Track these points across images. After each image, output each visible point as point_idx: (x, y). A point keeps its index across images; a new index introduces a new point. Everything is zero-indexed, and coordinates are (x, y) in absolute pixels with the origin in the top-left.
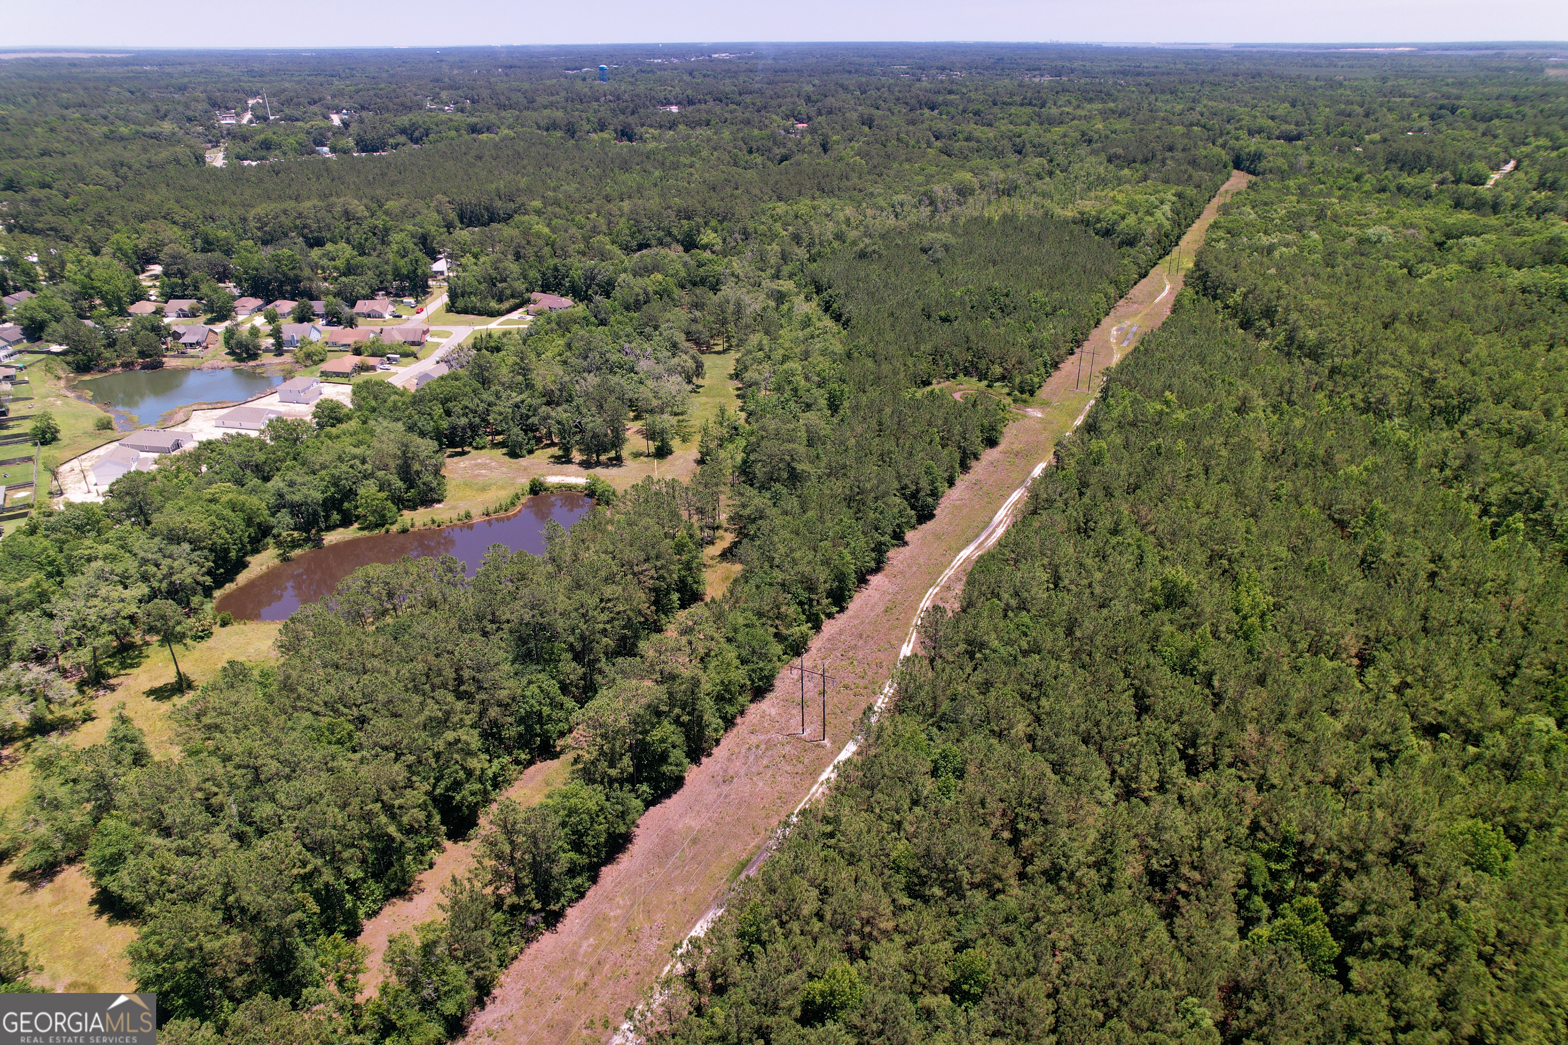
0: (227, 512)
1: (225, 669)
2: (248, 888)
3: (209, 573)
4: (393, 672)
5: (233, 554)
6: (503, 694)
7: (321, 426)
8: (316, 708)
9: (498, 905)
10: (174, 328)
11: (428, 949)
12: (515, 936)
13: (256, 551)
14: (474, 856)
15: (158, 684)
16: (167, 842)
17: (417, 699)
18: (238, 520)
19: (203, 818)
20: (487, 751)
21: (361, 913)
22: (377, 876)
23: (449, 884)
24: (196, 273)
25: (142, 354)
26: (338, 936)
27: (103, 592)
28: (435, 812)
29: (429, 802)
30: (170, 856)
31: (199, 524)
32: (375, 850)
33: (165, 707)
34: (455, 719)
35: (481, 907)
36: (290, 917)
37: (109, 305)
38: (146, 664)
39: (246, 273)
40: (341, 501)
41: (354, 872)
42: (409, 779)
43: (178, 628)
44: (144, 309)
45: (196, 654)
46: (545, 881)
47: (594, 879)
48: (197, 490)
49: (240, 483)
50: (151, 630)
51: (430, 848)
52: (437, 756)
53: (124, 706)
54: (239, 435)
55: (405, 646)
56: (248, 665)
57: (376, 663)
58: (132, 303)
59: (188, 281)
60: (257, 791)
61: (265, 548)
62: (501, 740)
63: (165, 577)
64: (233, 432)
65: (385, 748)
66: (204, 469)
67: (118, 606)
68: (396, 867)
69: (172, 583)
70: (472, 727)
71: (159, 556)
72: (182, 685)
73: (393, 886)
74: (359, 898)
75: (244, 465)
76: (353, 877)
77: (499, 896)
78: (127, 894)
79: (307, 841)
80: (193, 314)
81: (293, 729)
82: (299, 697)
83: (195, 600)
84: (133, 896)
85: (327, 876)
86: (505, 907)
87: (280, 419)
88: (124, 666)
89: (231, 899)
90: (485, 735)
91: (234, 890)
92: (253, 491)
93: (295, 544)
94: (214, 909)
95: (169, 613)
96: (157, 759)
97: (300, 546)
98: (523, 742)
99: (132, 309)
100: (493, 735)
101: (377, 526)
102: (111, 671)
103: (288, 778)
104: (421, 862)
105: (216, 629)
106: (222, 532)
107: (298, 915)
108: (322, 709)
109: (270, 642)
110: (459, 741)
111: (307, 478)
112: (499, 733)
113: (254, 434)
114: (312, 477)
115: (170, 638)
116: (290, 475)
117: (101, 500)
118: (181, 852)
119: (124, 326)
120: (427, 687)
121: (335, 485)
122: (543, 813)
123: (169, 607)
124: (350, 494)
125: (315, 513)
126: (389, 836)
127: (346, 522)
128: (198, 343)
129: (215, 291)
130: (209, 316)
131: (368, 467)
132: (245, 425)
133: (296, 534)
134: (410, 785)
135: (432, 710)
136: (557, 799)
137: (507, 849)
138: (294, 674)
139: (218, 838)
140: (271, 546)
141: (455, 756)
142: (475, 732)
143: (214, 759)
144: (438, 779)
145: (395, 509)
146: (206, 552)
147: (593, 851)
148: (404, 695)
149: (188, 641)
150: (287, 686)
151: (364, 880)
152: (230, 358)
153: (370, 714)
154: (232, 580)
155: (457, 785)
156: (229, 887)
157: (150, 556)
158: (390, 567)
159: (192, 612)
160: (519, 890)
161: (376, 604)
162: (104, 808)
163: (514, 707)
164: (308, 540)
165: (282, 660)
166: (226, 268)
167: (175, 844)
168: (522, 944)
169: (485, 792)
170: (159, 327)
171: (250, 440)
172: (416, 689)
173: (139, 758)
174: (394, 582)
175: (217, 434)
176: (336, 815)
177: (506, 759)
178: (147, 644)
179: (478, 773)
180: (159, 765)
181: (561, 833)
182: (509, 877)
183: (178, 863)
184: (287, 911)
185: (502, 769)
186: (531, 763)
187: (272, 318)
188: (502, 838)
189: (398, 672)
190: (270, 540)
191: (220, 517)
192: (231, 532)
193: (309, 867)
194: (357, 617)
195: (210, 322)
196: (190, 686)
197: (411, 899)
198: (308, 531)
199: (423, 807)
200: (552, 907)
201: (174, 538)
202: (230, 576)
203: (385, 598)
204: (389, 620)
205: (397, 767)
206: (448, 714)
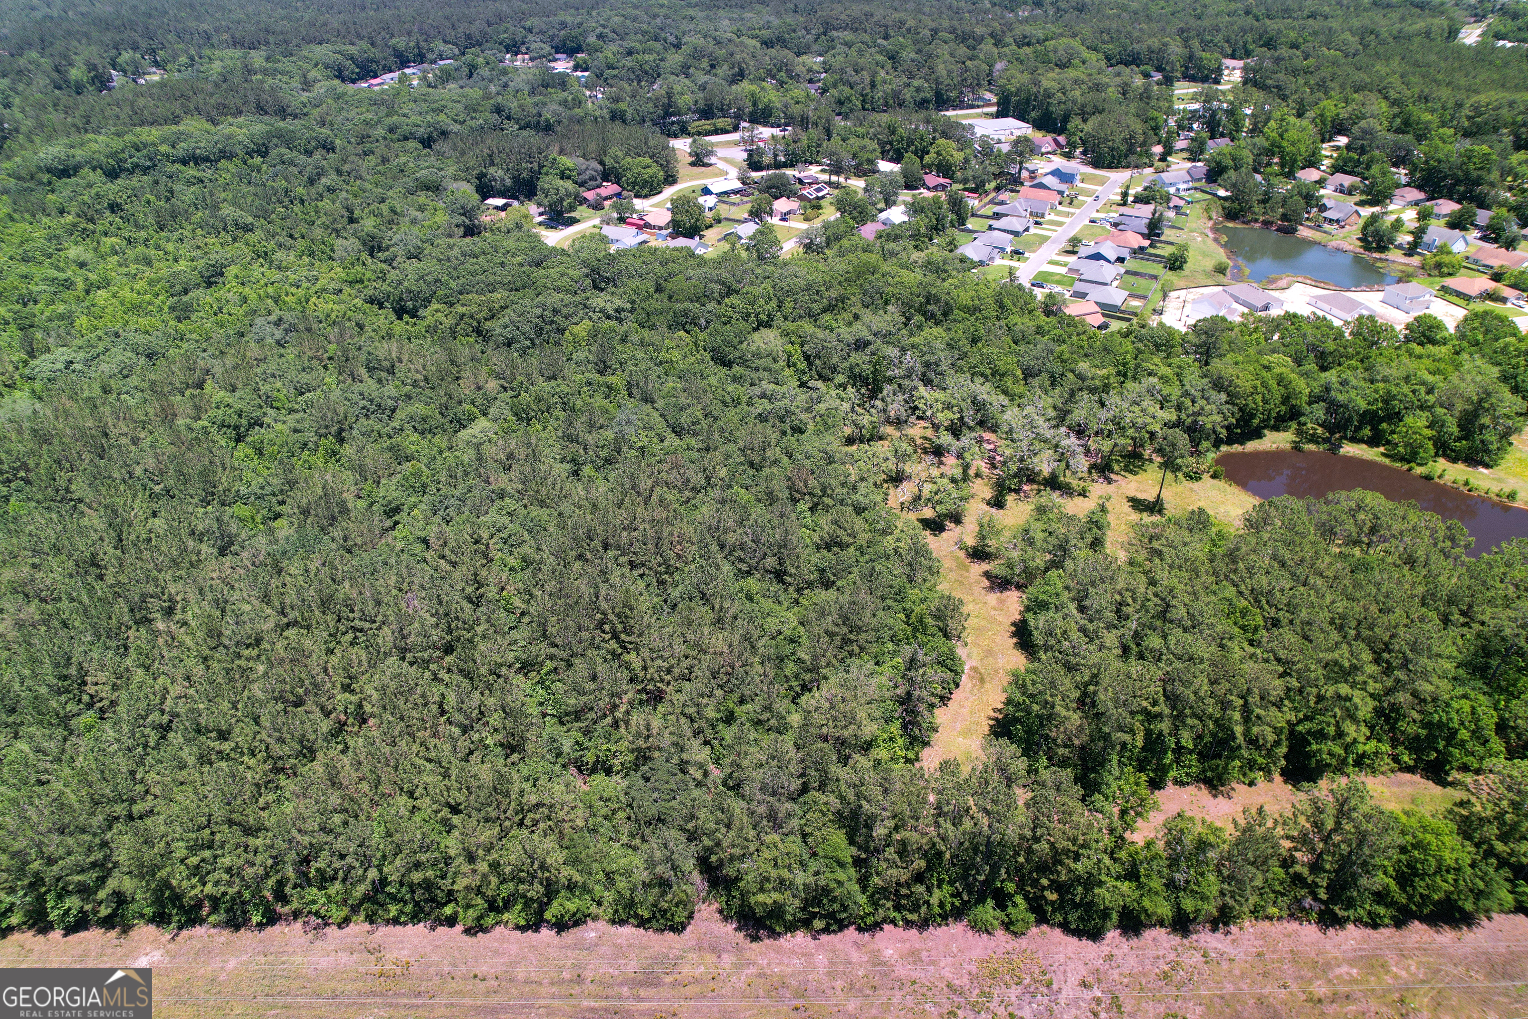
0: (1273, 383)
1: (1193, 512)
2: (1106, 690)
3: (1228, 428)
4: (1328, 599)
5: (1256, 422)
6: (1425, 688)
7: (1407, 339)
8: (1243, 587)
9: (1287, 863)
10: (1325, 201)
11: (1202, 845)
12: (1283, 901)
13: (1276, 428)
14: (1293, 806)
15: (1140, 496)
16: (1078, 616)
17: (1335, 636)
18: (1277, 393)
19: (1110, 615)
20: (1372, 728)
21: (1172, 774)
22: (1203, 757)
23: (1254, 811)
24: (1376, 153)
25: (1284, 217)
26: (1144, 777)
27: (1145, 404)
28: (1285, 743)
29: (1286, 731)
30: (1075, 627)
31: (1244, 381)
32: (1214, 735)
33: (1134, 516)
34: (1360, 678)
35: (1270, 851)
36: (1119, 734)
37: (1282, 165)
38: (1142, 476)
39: (1426, 162)
40: (1382, 420)
41: (1187, 739)
42: (1281, 699)
43: (1179, 461)
44: (1310, 175)
45: (1179, 488)
46: (1346, 882)
47: (1399, 923)
48: (1259, 352)
49: (1298, 362)
50: (1160, 451)
51: (1260, 769)
52: (1320, 698)
53: (1109, 499)
54: (1325, 319)
55: (1357, 585)
56: (1212, 519)
57: (1319, 582)
58: (1303, 168)
59: (1365, 158)
60: (1158, 623)
61: (1286, 430)
62: (1393, 729)
63: (1194, 414)
64: (1320, 313)
65: (1278, 660)
66: (1276, 337)
67: (1149, 420)
68: (1221, 763)
69: (1195, 422)
70: (1372, 695)
71: (1198, 394)
72: (1155, 507)
73: (1209, 774)
74: (1177, 761)
75: (1312, 348)
76: (1183, 742)
77: (1292, 856)
78: (1035, 633)
79: (1169, 688)
80: (1349, 192)
81: (1215, 593)
82: (1235, 571)
83: (1205, 444)
84: (1038, 638)
85: (1164, 726)
86: (1291, 870)
87: (1371, 318)
88: (1126, 469)
89: (1091, 688)
90: (1379, 712)
91: (1097, 684)
92: (1306, 375)
93: (1314, 439)
94: (1077, 687)
95: (1180, 444)
96: (1108, 551)
97: (1317, 443)
98: (1415, 745)
99: (1300, 174)
100: (1388, 718)
101: (1402, 459)
102: (1116, 468)
103: (1185, 630)
104: (1244, 775)
105: (1206, 477)
106: (1259, 398)
107: (1127, 737)
108: (1247, 592)
109: (1240, 512)
110: (1350, 700)
111: (1363, 384)
112: (1397, 720)
113: (1337, 323)
114: (1368, 384)
115: (1169, 465)
116: (1348, 375)
117: (1184, 330)
118: (1083, 630)
119: (1284, 187)
120: (1353, 632)
121: (1386, 402)
122: (1388, 823)
123: (1182, 439)
124: (1395, 417)
125: (1349, 420)
126: (1233, 733)
127: (1373, 442)
128: (1338, 221)
129: (1384, 174)
130: (1364, 197)
131: (1431, 399)
132: (1335, 311)
133: (1320, 431)
134: (1279, 705)
135: (1343, 655)
136: (1413, 821)
137: (1330, 824)
138: (1244, 549)
139: (1111, 638)
140: (1292, 430)
141: (1337, 710)
142: (1371, 704)
143: (1144, 578)
144: (1306, 718)
145: (1432, 452)
146: (1236, 409)
147: (1417, 899)
148: (1326, 626)
149: (1180, 475)
150: (1232, 556)
151: (1191, 752)
152: (1359, 243)
153: (1285, 622)
154: (1242, 443)
155: (1321, 736)
156: (1095, 679)
157: (1193, 391)
158: (1390, 505)
159: (1196, 452)
160: (1315, 867)
161: (1354, 530)
162: (1056, 564)
163: (1430, 708)
164: (1326, 440)
165: (1241, 532)
166: (1409, 152)
167: (1083, 622)
168: (1285, 914)
169: (1344, 762)
170: (1312, 196)
171: (1330, 327)
172: (1340, 628)
173: (1096, 544)
174: (1384, 520)
175: (1304, 311)
176: (1202, 684)
177: (1385, 748)
178: (1151, 461)
179: (1348, 739)
180: (1106, 557)
181: (1394, 854)
182: (1313, 850)
183: (1075, 635)
184: (1121, 729)
185: (1376, 754)
186: (1409, 769)
187: (1424, 216)
188: (1331, 810)
189: (1333, 602)
190: (1294, 425)
191: (1264, 384)
192: (1265, 402)
193: (1157, 709)
194: (1328, 531)
195: (1362, 203)
196: (1160, 512)
197: (1215, 796)
198: (1332, 433)
199: (1278, 731)
200: (1336, 909)
201: (1218, 385)
202: (1242, 439)
203: (1366, 530)
204: (1357, 552)
205: (1278, 682)
206: (1355, 668)
